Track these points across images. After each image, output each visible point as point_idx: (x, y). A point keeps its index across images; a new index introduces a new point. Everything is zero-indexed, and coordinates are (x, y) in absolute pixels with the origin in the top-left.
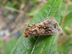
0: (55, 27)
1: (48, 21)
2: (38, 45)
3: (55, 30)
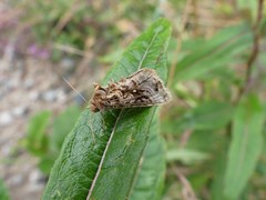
0: (157, 90)
1: (141, 77)
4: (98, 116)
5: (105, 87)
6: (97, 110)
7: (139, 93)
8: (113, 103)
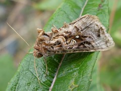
0: (99, 36)
1: (84, 23)
2: (63, 73)
3: (98, 43)
4: (41, 62)
5: (48, 33)
6: (40, 55)
7: (81, 39)
8: (56, 48)
